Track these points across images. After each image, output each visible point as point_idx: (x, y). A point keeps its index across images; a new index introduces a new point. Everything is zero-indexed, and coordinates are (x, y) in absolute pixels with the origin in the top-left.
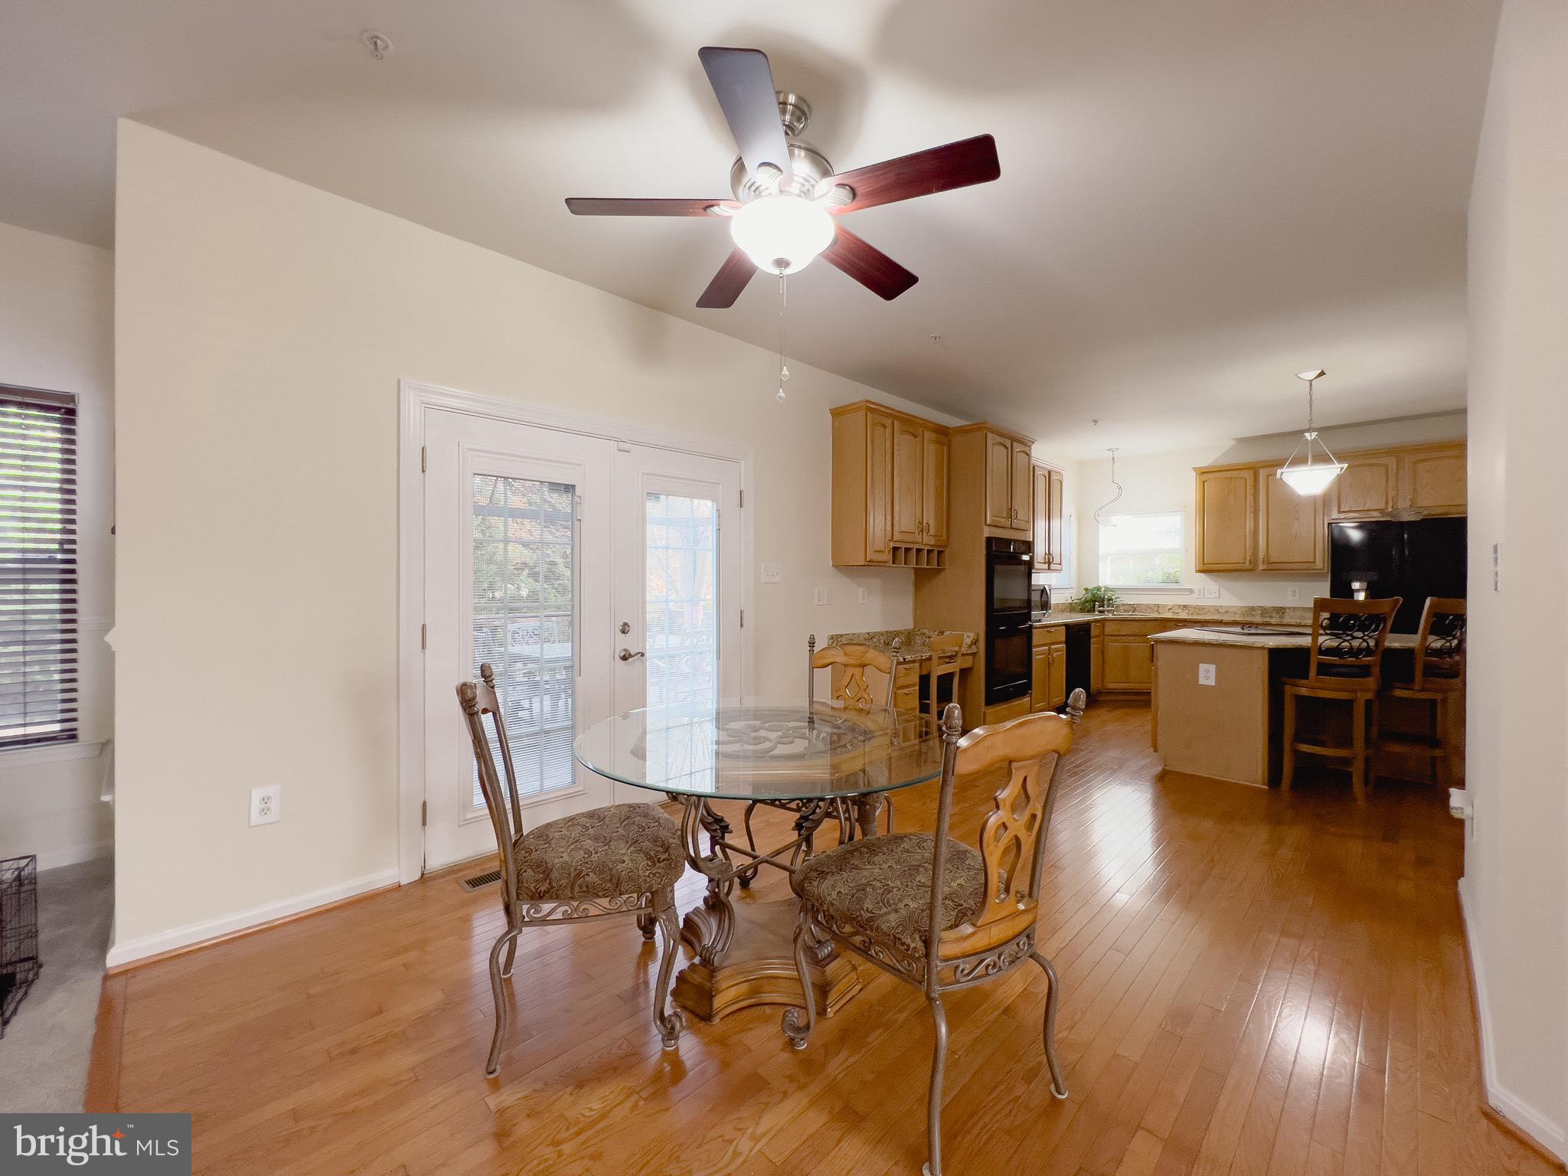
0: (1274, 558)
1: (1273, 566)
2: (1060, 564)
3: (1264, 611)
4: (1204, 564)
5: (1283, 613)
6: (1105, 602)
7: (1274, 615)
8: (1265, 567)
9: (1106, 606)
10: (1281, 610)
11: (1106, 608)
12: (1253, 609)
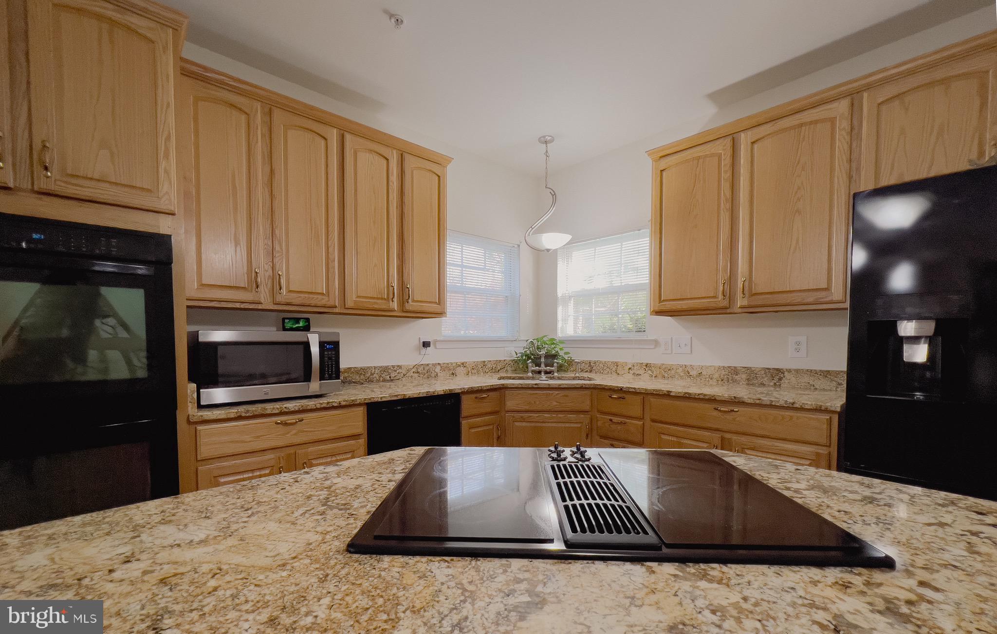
0: (762, 284)
1: (759, 301)
2: (439, 304)
3: (752, 376)
4: (660, 301)
5: (780, 379)
6: (543, 360)
7: (765, 380)
8: (745, 302)
9: (543, 365)
10: (777, 375)
11: (543, 367)
12: (735, 371)
